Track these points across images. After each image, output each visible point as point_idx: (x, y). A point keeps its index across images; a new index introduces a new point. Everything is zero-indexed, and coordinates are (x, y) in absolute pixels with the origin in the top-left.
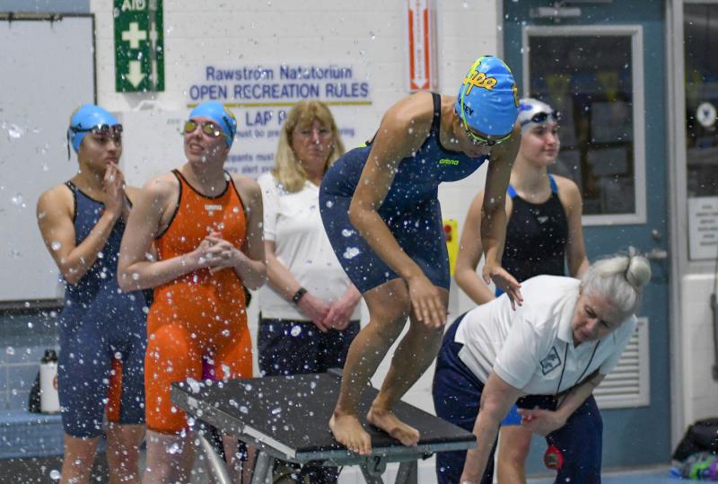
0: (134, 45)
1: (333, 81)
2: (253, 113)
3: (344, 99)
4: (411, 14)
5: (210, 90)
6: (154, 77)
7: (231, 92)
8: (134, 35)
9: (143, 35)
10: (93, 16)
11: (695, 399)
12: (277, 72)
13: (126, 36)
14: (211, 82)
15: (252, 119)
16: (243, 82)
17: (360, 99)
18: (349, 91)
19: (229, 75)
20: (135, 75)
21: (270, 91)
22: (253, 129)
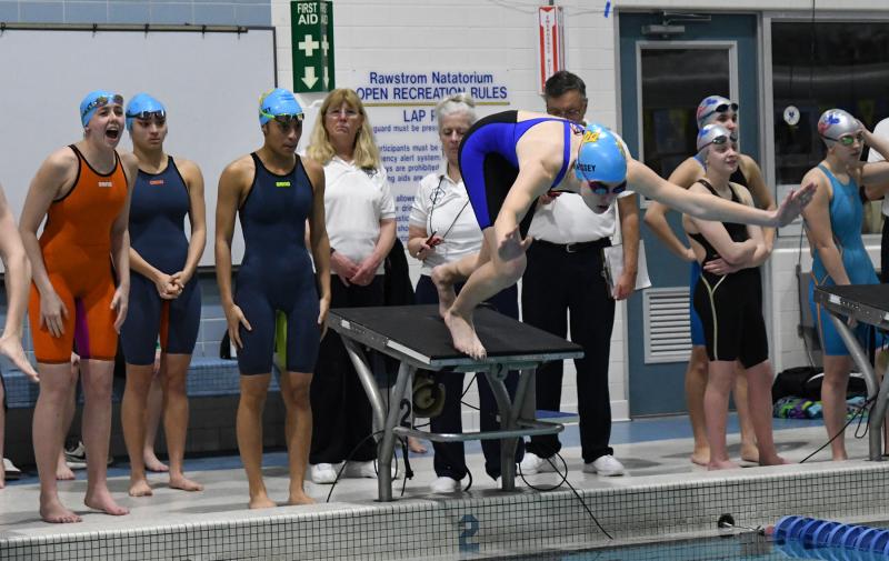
0: (309, 53)
1: (477, 85)
2: (410, 111)
3: (486, 100)
4: (542, 29)
5: (374, 92)
6: (326, 80)
7: (391, 94)
8: (308, 45)
9: (316, 45)
10: (274, 29)
11: (783, 352)
12: (430, 78)
13: (302, 46)
14: (374, 85)
15: (409, 117)
16: (401, 86)
17: (500, 100)
18: (490, 94)
19: (389, 80)
20: (310, 78)
21: (424, 93)
22: (410, 124)
